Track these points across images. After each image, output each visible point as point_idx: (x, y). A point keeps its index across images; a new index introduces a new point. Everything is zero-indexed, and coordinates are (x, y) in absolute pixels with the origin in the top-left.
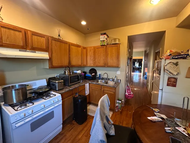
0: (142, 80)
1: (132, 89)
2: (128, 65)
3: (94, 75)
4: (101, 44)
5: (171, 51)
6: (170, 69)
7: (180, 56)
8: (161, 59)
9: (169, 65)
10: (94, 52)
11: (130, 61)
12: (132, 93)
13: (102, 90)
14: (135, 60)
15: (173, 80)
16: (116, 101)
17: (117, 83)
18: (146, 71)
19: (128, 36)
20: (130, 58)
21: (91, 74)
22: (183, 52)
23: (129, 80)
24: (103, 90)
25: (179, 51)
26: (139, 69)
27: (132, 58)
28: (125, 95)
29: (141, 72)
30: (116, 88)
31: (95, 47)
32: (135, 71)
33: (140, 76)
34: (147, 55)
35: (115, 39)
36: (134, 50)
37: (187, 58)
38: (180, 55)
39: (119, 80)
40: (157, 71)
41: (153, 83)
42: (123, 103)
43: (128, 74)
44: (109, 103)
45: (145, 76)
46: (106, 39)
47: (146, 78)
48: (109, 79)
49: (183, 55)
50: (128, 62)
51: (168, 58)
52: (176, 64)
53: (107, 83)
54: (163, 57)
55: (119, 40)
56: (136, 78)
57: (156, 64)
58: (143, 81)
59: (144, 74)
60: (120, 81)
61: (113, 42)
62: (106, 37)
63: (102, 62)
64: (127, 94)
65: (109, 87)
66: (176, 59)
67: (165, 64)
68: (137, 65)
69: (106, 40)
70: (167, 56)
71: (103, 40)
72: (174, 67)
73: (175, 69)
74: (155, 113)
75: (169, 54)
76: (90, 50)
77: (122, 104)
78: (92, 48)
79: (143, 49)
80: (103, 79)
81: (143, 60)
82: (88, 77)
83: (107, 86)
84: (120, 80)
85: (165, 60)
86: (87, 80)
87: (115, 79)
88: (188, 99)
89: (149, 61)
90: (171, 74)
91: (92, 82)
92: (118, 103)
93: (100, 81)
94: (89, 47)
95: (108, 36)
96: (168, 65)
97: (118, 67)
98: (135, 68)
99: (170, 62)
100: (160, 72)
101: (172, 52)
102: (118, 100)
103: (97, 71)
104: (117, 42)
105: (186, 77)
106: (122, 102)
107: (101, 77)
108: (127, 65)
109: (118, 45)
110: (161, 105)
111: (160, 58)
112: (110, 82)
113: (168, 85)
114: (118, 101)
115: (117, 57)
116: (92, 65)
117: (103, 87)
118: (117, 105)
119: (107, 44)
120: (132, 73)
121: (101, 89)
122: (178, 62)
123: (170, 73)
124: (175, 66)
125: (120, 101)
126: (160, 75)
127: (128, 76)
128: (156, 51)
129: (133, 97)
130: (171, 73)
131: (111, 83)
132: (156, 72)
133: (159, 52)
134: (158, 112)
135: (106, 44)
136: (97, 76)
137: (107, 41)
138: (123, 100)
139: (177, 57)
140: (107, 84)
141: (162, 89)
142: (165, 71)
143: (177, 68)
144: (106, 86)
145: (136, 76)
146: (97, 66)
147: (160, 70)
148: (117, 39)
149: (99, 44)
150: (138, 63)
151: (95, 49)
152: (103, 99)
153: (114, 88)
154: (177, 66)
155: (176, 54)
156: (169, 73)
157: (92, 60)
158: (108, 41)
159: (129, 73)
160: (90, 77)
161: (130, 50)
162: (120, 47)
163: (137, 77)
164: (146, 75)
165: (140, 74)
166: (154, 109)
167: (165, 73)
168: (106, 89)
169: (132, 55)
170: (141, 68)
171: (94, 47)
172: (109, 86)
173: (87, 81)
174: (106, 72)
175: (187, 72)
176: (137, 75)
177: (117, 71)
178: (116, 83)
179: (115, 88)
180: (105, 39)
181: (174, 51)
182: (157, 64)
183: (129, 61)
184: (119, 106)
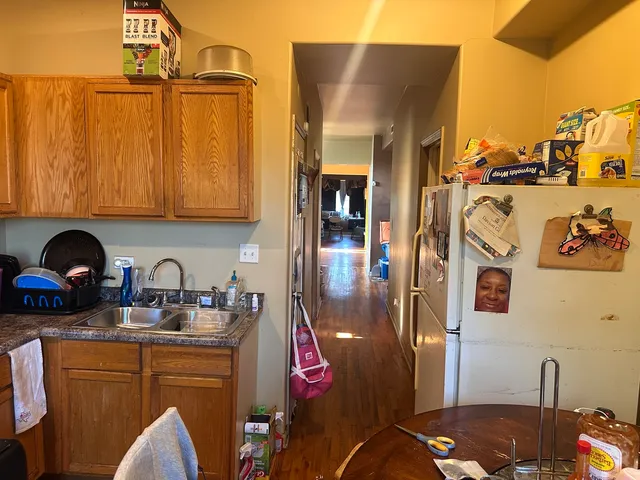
0: (367, 282)
1: (325, 333)
2: (300, 210)
3: (80, 279)
4: (133, 70)
5: (484, 146)
6: (485, 232)
7: (516, 168)
8: (448, 183)
9: (481, 211)
10: (82, 117)
11: (310, 186)
12: (325, 364)
13: (147, 372)
14: (333, 183)
15: (495, 280)
16: (239, 425)
17: (245, 315)
18: (384, 236)
19: (295, 46)
20: (308, 171)
21: (63, 270)
22: (524, 154)
23: (309, 290)
24: (155, 377)
25: (513, 148)
26: (353, 230)
27: (318, 171)
28: (292, 381)
29: (360, 242)
30: (234, 350)
31: (88, 82)
32: (337, 238)
33: (359, 264)
34: (384, 157)
35: (222, 52)
36: (329, 128)
37: (540, 181)
38: (515, 163)
39: (255, 298)
40: (431, 241)
41: (416, 297)
42: (281, 430)
43: (300, 260)
44: (195, 463)
45: (381, 262)
46: (166, 40)
47: (385, 273)
48: (191, 298)
49: (524, 166)
50: (299, 190)
51: (474, 179)
52: (506, 207)
53: (177, 324)
54: (455, 172)
55: (245, 56)
56: (340, 273)
57: (426, 205)
58: (371, 288)
59: (378, 252)
60: (260, 302)
61: (210, 68)
62: (163, 25)
63: (141, 191)
64: (299, 371)
65: (192, 350)
66: (504, 181)
67: (466, 208)
68: (343, 207)
69: (163, 47)
70: (470, 168)
71: (147, 42)
72: (497, 221)
73: (503, 229)
74: (438, 462)
75: (478, 158)
76: (49, 103)
77: (278, 436)
78: (66, 88)
79: (366, 128)
80: (149, 298)
81: (371, 183)
82: (35, 293)
83: (182, 344)
84: (261, 296)
85: (465, 186)
86: (26, 319)
87: (232, 291)
88: (557, 366)
89: (396, 189)
90: (488, 254)
91: (70, 325)
92: (252, 440)
93: (129, 319)
94: (35, 79)
95: (176, 26)
96: (475, 212)
97: (242, 219)
98: (334, 224)
99: (485, 198)
100: (446, 246)
101: (489, 151)
102: (253, 419)
103: (107, 248)
104: (235, 69)
105: (541, 266)
106: (273, 427)
107: (138, 288)
108: (293, 208)
109: (242, 90)
110: (456, 408)
111: (445, 178)
112: (203, 314)
113: (479, 307)
114: (249, 426)
115: (236, 161)
116: (67, 207)
117: (154, 356)
118: (246, 449)
119: (175, 75)
120: (322, 251)
121: (136, 367)
122: (509, 199)
123: (484, 247)
124: (501, 214)
125: (265, 419)
126: (446, 258)
127: (300, 270)
128: (425, 142)
129: (330, 386)
130: (489, 249)
131: (205, 322)
132: (427, 243)
133: (435, 146)
134: (451, 454)
135: (164, 75)
136: (110, 284)
137: (172, 54)
138: (279, 415)
139: (506, 174)
140: (178, 329)
141: (458, 329)
142: (468, 238)
143: (509, 225)
144: (172, 343)
145: (341, 264)
146: (104, 217)
147: (447, 235)
148: (235, 54)
149: (114, 66)
150: (347, 198)
151: (86, 97)
152: (145, 450)
153: (227, 350)
154: (507, 214)
155: (501, 161)
156: (480, 248)
157: (66, 173)
158: (177, 57)
159: (309, 250)
160: (51, 293)
161: (306, 125)
162: (250, 102)
163: (346, 269)
164: (383, 256)
165: (356, 251)
166: (431, 442)
167: (467, 247)
168: (172, 364)
169: (320, 154)
170: (362, 223)
171: (75, 80)
172: (191, 345)
173: (30, 327)
174: (168, 253)
175: (543, 243)
176: (346, 261)
177: (237, 244)
178: (234, 317)
179: (229, 352)
180: (158, 41)
181: (495, 143)
182: (430, 205)
183: (304, 187)
184: (260, 454)
